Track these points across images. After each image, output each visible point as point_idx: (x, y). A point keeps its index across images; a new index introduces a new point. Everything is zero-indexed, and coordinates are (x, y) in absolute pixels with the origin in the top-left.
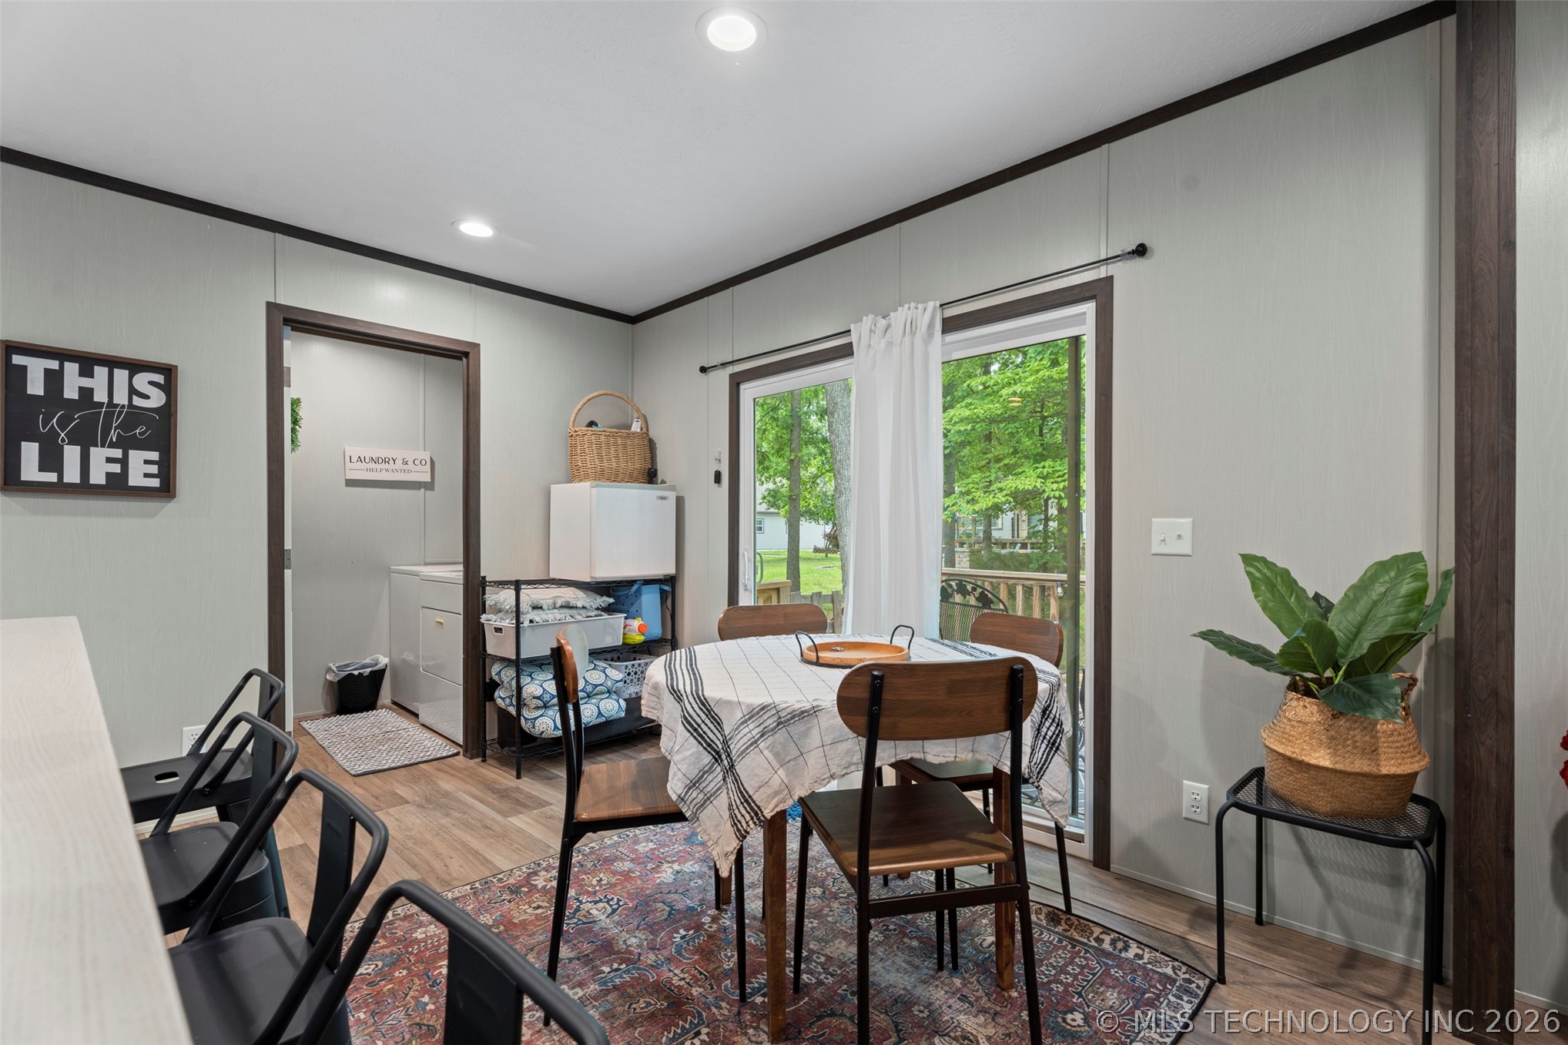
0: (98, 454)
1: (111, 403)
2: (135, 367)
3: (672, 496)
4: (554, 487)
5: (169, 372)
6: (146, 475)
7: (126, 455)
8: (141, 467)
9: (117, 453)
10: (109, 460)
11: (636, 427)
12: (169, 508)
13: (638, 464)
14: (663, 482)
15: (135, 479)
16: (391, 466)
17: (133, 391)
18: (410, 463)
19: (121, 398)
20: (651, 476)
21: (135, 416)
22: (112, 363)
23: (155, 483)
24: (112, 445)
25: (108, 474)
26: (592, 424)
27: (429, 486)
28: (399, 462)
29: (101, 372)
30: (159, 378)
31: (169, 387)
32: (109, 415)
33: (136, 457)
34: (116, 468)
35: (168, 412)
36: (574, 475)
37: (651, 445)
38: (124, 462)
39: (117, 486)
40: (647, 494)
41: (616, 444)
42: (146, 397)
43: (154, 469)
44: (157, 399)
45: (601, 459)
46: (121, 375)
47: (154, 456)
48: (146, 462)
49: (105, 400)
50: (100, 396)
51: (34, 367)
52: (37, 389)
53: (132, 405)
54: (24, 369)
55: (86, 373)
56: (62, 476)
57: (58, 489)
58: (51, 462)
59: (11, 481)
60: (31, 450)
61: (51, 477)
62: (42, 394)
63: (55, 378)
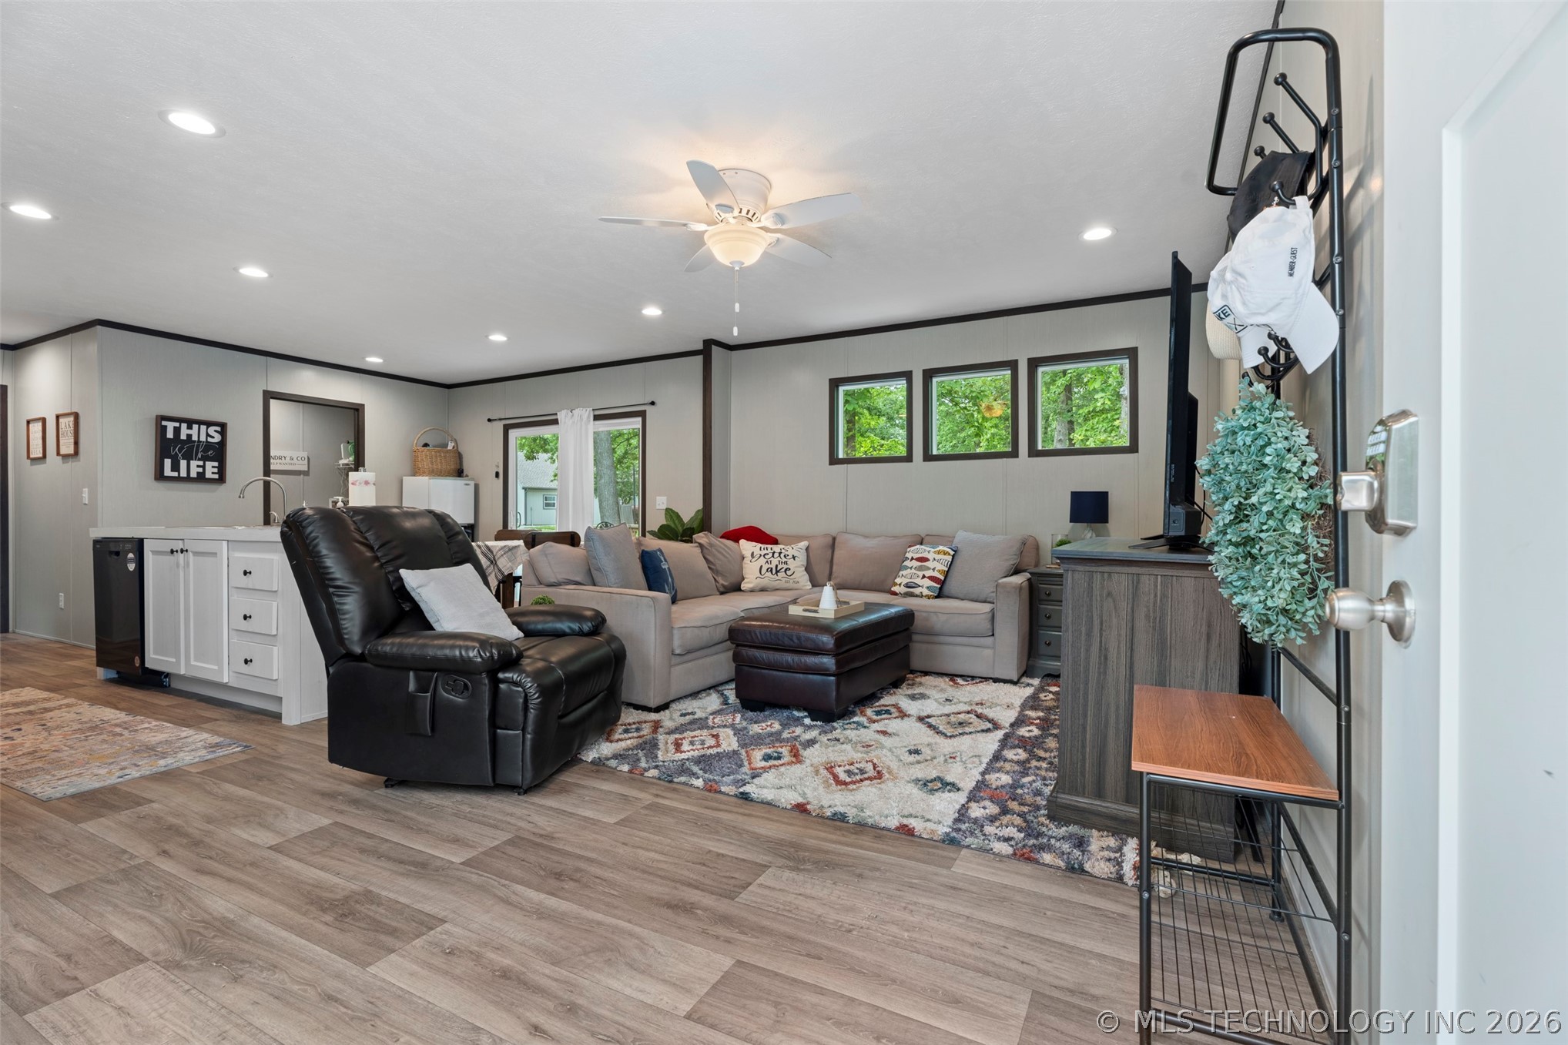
0: (194, 463)
1: (199, 441)
2: (209, 424)
3: (472, 483)
4: (404, 478)
5: (222, 425)
6: (213, 473)
7: (204, 464)
8: (211, 469)
9: (201, 463)
10: (198, 466)
11: (450, 447)
12: (222, 488)
13: (453, 466)
14: (467, 476)
15: (208, 475)
16: (283, 461)
17: (208, 435)
18: (295, 459)
19: (203, 438)
20: (460, 473)
21: (209, 446)
22: (200, 423)
23: (216, 476)
24: (199, 460)
25: (198, 473)
26: (426, 445)
27: (306, 473)
28: (288, 459)
29: (195, 427)
30: (218, 429)
31: (223, 432)
32: (198, 446)
33: (209, 465)
34: (201, 470)
35: (222, 444)
36: (415, 472)
37: (460, 456)
38: (204, 467)
39: (201, 478)
40: (459, 483)
41: (440, 456)
42: (213, 437)
43: (216, 470)
44: (217, 438)
45: (432, 463)
46: (203, 428)
47: (216, 464)
48: (213, 467)
49: (197, 439)
50: (195, 438)
51: (171, 426)
52: (170, 435)
53: (207, 441)
54: (166, 427)
55: (190, 427)
56: (179, 474)
57: (179, 479)
58: (175, 467)
59: (160, 476)
60: (168, 462)
61: (175, 474)
62: (172, 437)
63: (177, 430)
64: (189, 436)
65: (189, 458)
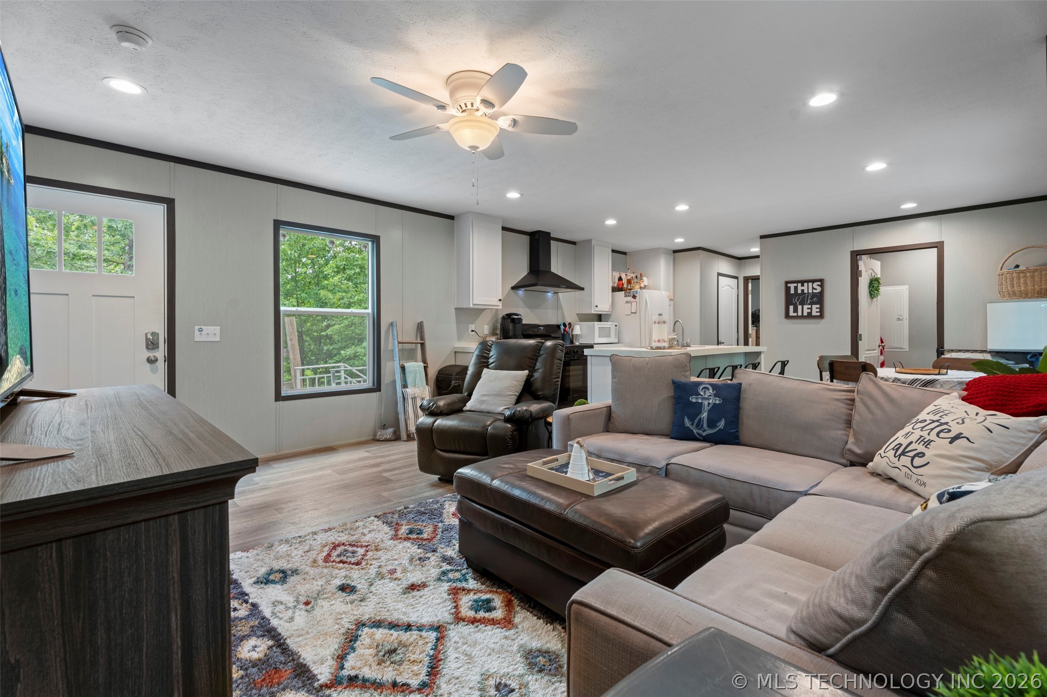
0: (806, 307)
1: (808, 293)
2: (813, 281)
4: (988, 303)
5: (821, 281)
6: (817, 312)
7: (812, 307)
8: (815, 310)
9: (810, 306)
10: (808, 309)
12: (823, 321)
15: (814, 313)
17: (813, 288)
19: (810, 291)
21: (814, 295)
22: (808, 281)
23: (819, 314)
24: (809, 304)
25: (808, 313)
29: (806, 284)
30: (819, 283)
31: (822, 286)
32: (808, 296)
33: (814, 307)
34: (809, 311)
35: (822, 292)
38: (811, 309)
39: (810, 316)
42: (816, 289)
43: (818, 310)
44: (819, 289)
46: (810, 284)
47: (818, 306)
48: (817, 308)
49: (807, 292)
50: (806, 291)
51: (792, 286)
52: (792, 292)
53: (813, 292)
54: (790, 287)
55: (803, 285)
56: (797, 314)
57: (797, 317)
58: (796, 310)
59: (787, 316)
60: (791, 308)
61: (795, 314)
62: (793, 293)
63: (796, 288)
64: (803, 291)
65: (802, 304)
